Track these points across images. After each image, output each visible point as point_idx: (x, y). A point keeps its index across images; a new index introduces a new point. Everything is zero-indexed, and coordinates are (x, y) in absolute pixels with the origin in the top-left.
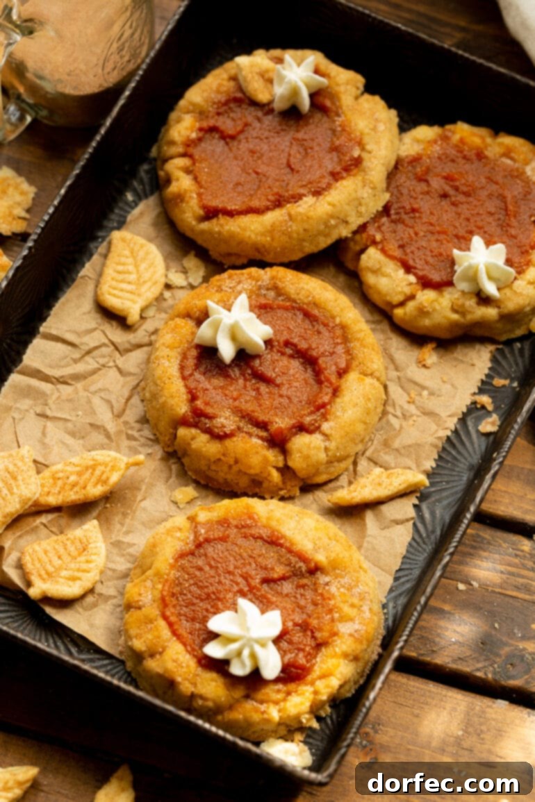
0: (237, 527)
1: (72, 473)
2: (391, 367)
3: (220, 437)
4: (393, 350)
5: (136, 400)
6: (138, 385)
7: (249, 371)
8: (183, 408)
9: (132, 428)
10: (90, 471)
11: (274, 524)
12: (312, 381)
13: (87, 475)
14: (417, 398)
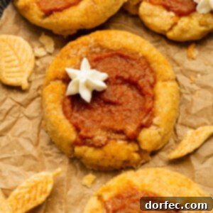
0: (127, 197)
1: (25, 193)
2: (174, 65)
3: (99, 147)
4: (172, 55)
5: (42, 132)
6: (40, 124)
7: (102, 102)
8: (73, 136)
9: (47, 150)
10: (35, 189)
11: (147, 188)
12: (138, 95)
13: (34, 192)
14: (196, 79)
